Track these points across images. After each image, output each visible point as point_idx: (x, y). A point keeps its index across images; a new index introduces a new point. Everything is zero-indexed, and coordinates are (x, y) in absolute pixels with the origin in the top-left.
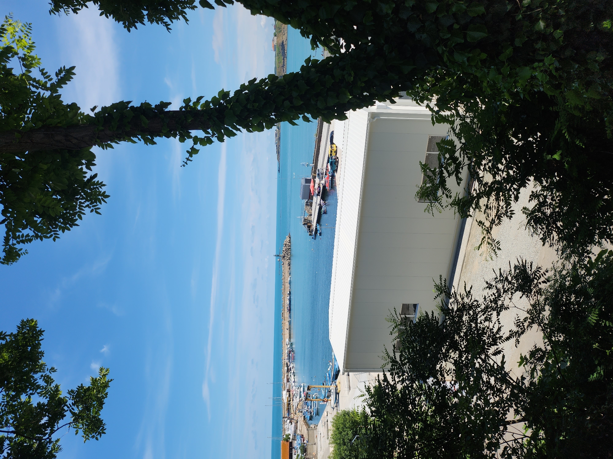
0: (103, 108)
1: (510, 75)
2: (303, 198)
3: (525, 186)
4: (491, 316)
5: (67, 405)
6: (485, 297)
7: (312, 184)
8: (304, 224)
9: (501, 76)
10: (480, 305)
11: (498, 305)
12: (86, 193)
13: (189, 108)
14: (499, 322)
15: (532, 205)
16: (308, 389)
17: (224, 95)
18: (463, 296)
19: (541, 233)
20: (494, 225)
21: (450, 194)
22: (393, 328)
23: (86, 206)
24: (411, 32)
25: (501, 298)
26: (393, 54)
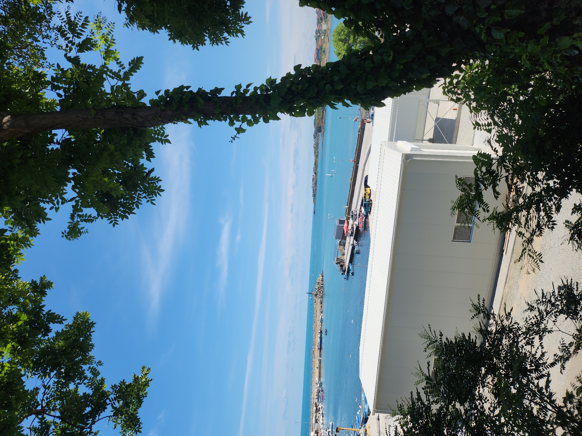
0: (166, 91)
1: (549, 45)
2: (337, 238)
3: (567, 197)
4: (533, 340)
5: (109, 399)
6: (527, 319)
7: (346, 225)
8: (337, 263)
9: (540, 47)
10: (520, 329)
11: (540, 328)
12: (144, 187)
13: (239, 94)
14: (541, 346)
15: (575, 218)
16: (337, 431)
17: (271, 82)
18: (503, 318)
20: (535, 236)
21: (487, 208)
22: (428, 344)
23: (143, 197)
24: (449, 14)
25: (543, 321)
26: (431, 38)
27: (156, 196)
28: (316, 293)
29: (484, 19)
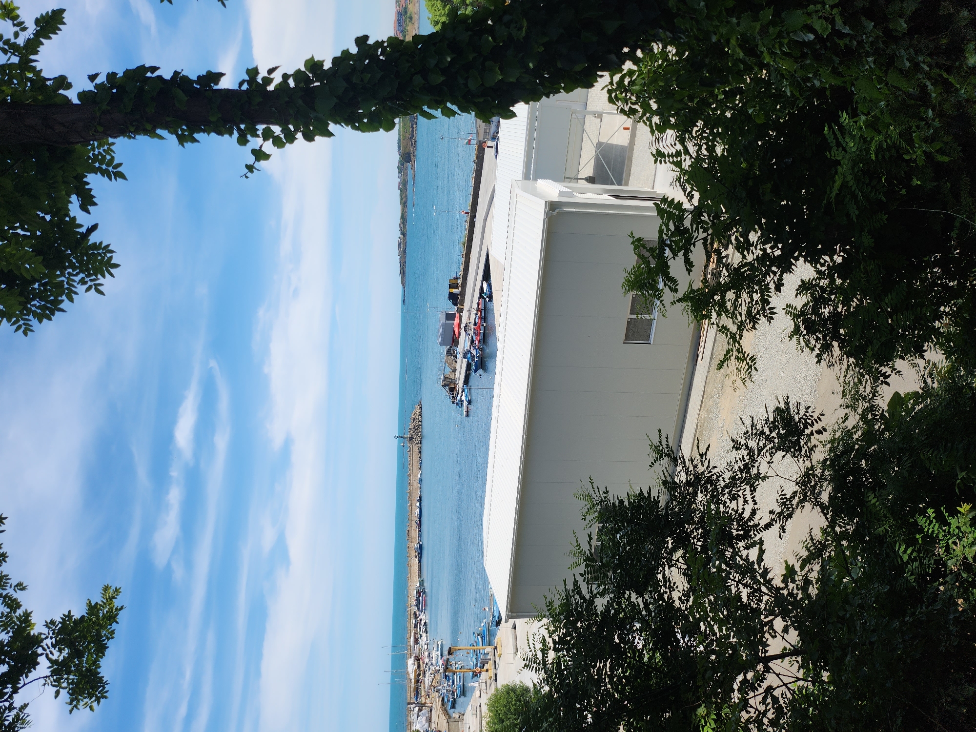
1: (773, 22)
2: (443, 344)
3: (791, 271)
5: (42, 647)
7: (457, 321)
8: (444, 386)
9: (758, 24)
12: (80, 260)
13: (254, 85)
15: (800, 302)
16: (450, 652)
17: (314, 66)
18: (696, 461)
19: (815, 346)
20: (745, 330)
21: (675, 287)
22: (588, 508)
23: (79, 281)
27: (104, 276)
28: (411, 436)
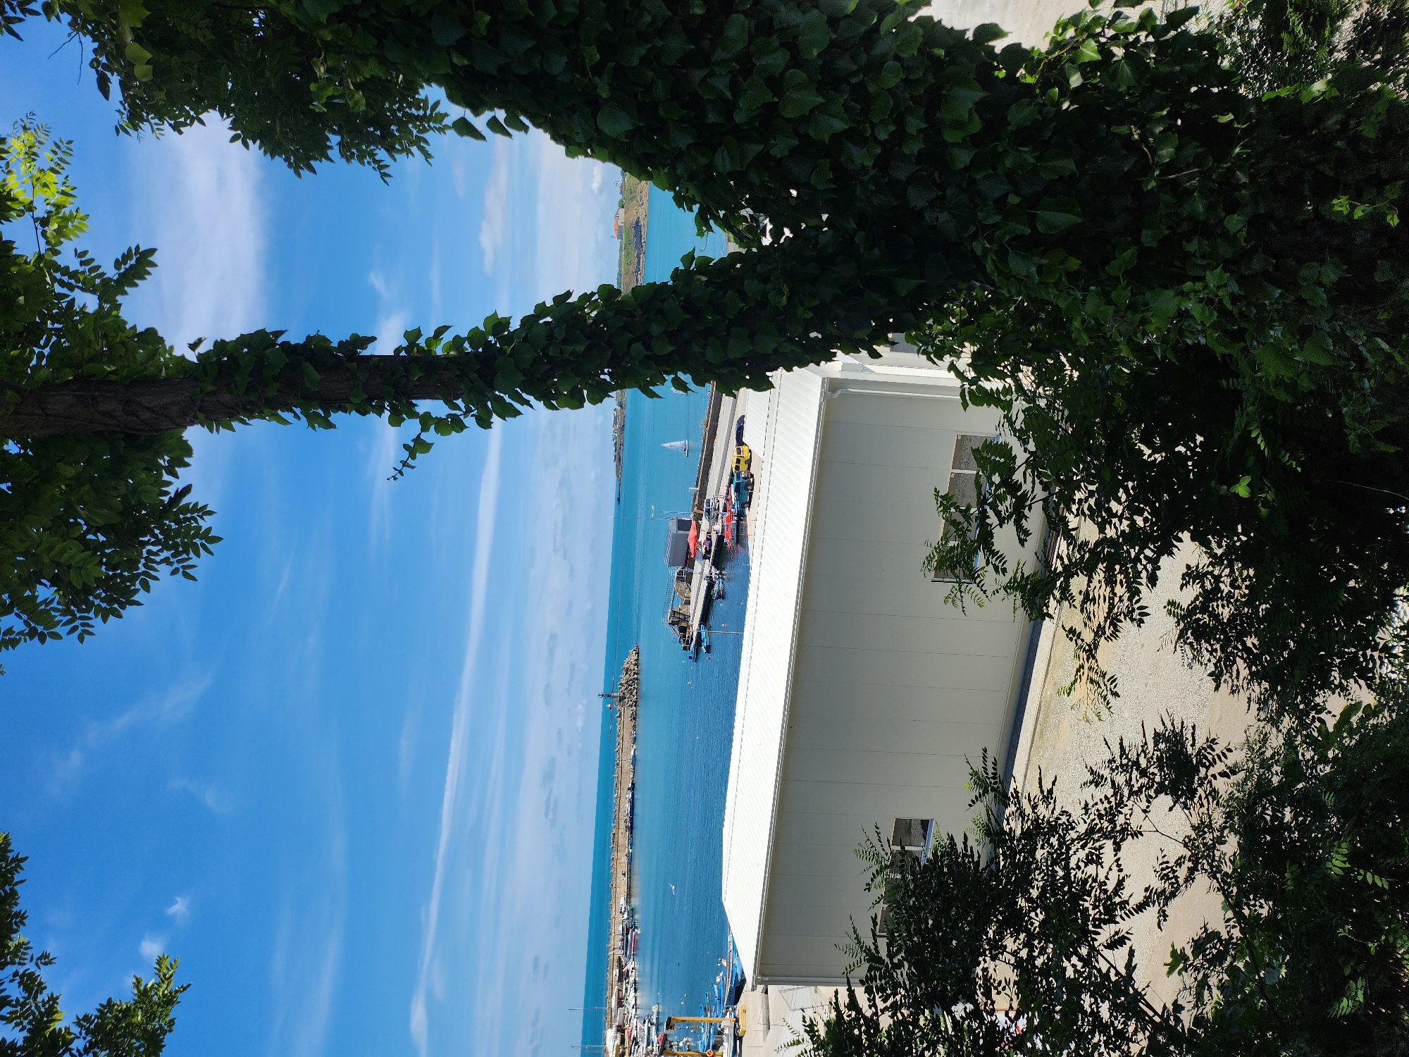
0: (216, 343)
1: (1132, 307)
2: (672, 563)
3: (1171, 554)
4: (1101, 851)
6: (1087, 804)
7: (692, 533)
8: (673, 624)
9: (1111, 309)
10: (1074, 825)
11: (1115, 825)
12: (165, 530)
13: (415, 350)
14: (1119, 866)
15: (1188, 596)
16: (669, 1026)
17: (498, 325)
18: (1036, 801)
19: (1209, 660)
20: (1103, 638)
21: (1003, 565)
22: (873, 874)
23: (162, 561)
24: (915, 207)
25: (1122, 808)
26: (877, 251)
27: (198, 555)
28: (622, 694)
29: (994, 225)
